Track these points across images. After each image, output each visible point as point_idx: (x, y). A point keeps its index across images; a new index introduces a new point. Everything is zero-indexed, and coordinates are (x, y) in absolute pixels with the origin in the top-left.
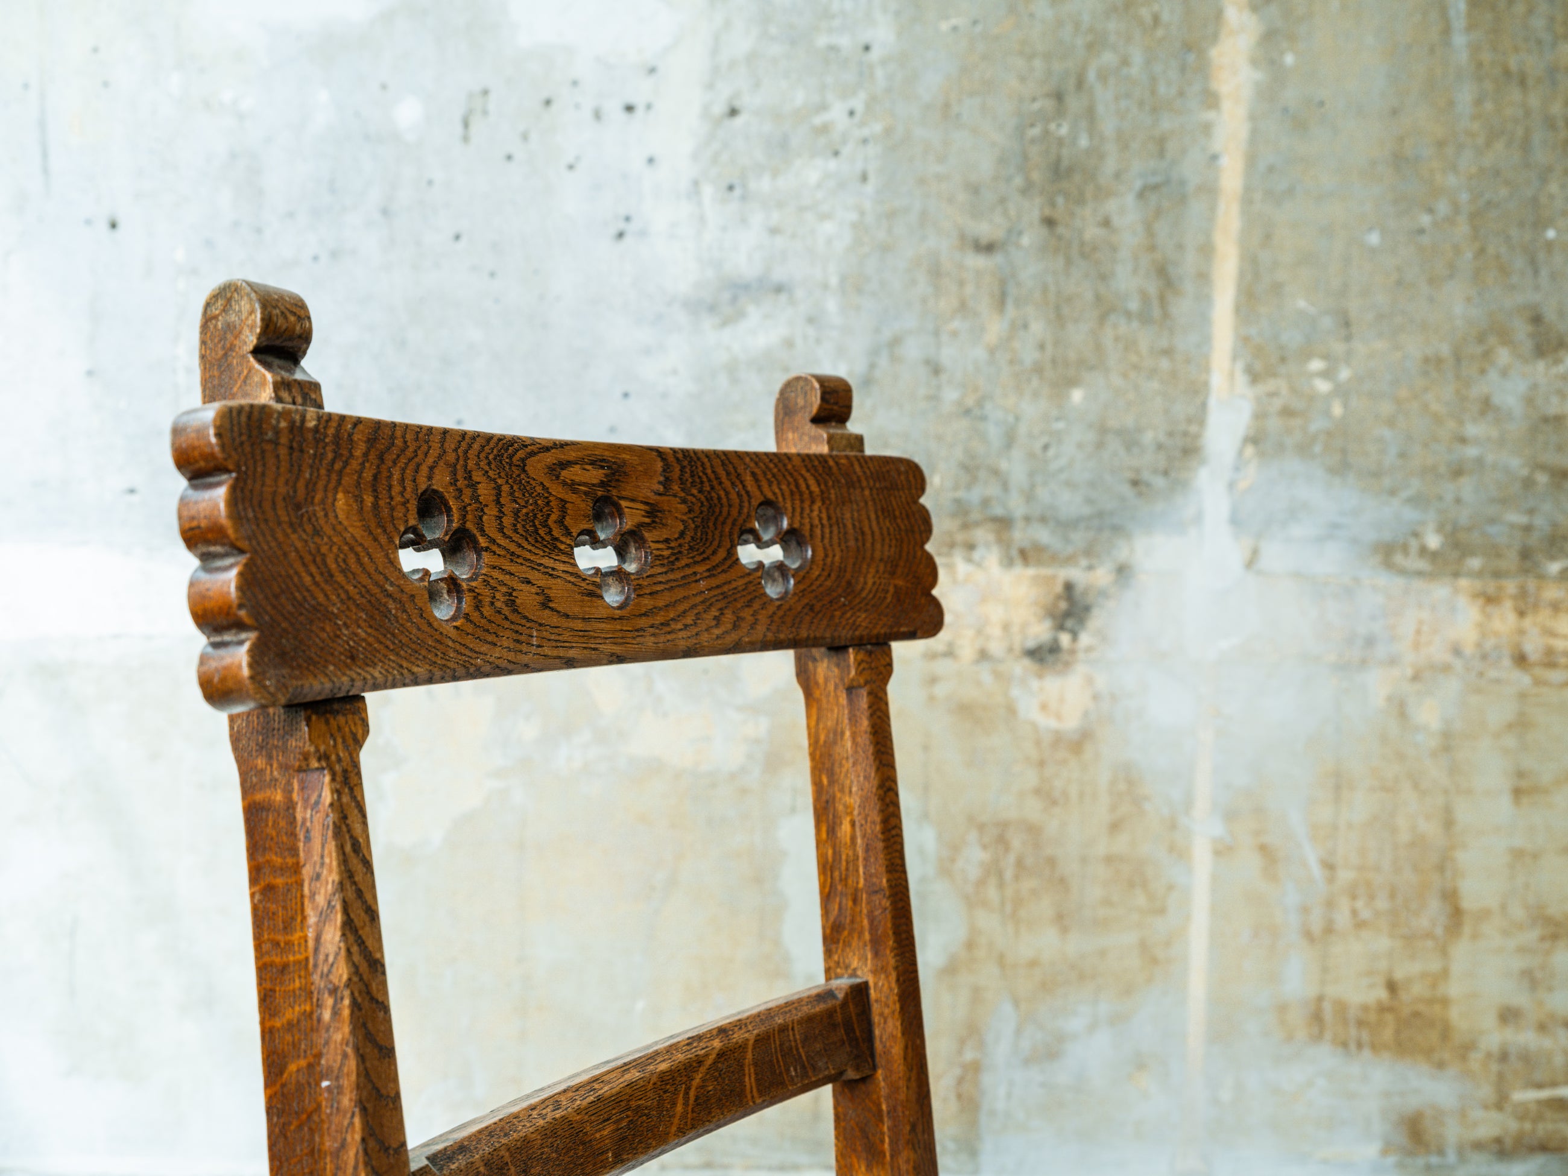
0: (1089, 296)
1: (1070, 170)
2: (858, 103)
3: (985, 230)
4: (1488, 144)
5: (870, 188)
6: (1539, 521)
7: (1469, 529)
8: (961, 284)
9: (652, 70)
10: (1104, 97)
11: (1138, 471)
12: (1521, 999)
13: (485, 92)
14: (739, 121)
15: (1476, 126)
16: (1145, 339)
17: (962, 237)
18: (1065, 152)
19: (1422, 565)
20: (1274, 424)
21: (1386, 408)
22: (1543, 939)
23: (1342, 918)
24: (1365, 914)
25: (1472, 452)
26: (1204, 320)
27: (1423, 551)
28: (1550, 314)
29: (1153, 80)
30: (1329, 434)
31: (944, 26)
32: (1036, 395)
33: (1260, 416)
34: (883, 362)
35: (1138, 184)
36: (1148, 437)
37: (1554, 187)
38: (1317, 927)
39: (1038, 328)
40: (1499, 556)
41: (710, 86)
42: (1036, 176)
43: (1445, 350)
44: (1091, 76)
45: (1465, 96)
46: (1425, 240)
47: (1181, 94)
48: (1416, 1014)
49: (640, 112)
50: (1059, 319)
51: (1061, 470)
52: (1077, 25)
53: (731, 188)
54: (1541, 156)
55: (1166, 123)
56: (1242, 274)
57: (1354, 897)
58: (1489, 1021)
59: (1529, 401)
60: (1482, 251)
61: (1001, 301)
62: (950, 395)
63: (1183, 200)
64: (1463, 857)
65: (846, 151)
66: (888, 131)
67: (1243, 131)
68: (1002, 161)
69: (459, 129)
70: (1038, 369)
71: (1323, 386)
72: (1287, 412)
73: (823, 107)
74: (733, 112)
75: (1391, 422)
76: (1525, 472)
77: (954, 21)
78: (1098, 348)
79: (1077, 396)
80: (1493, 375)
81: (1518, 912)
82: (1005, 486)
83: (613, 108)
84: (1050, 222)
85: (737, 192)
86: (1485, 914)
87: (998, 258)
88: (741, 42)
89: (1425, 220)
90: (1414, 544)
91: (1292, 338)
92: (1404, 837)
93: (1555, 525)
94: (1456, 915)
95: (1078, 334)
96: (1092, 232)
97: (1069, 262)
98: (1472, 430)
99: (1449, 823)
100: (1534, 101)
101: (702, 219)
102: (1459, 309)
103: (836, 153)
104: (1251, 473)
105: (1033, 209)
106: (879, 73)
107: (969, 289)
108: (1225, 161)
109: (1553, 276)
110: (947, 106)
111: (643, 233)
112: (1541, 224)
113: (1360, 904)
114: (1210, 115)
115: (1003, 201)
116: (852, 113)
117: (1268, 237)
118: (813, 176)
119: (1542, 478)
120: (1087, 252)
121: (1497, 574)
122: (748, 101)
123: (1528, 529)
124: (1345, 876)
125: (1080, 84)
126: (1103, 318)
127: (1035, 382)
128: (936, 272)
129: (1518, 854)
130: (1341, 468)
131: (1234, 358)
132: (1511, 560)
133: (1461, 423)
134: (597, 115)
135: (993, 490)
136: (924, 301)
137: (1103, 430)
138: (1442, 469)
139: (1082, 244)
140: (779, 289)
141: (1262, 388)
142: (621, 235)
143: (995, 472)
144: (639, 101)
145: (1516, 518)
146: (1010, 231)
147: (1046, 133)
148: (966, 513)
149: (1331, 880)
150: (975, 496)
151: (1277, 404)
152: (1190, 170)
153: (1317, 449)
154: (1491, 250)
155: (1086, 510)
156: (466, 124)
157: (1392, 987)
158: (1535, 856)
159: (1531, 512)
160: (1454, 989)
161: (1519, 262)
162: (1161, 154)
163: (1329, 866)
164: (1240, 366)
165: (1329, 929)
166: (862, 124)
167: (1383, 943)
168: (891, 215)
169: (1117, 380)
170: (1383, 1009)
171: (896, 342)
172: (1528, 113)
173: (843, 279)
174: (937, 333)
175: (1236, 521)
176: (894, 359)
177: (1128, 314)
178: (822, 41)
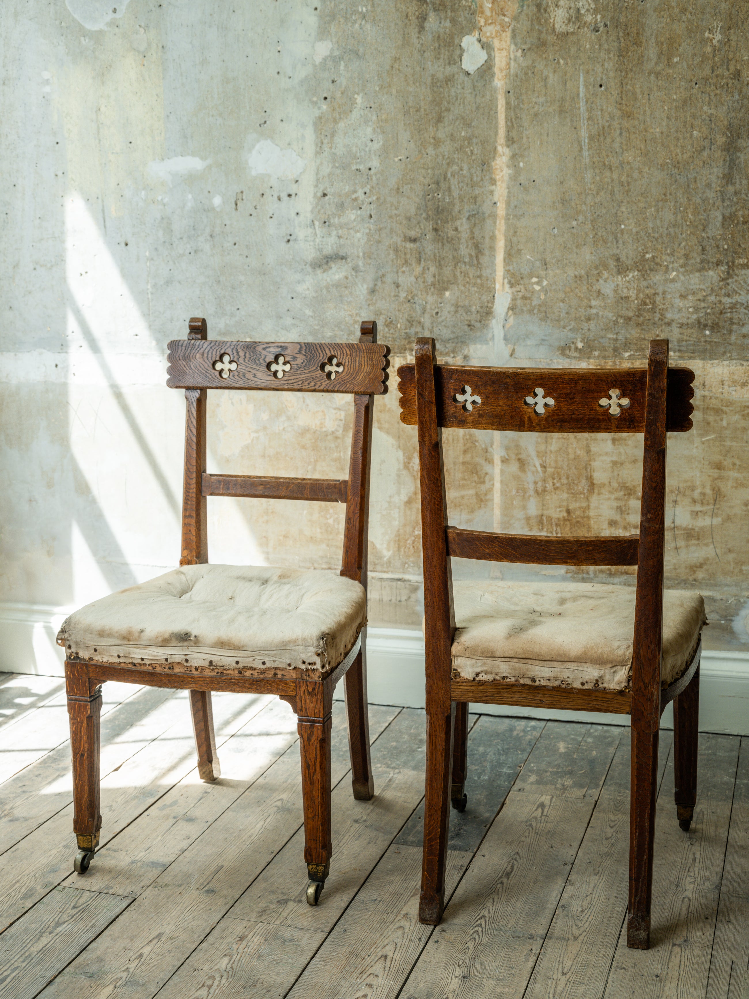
0: (451, 257)
1: (442, 210)
2: (367, 189)
3: (413, 234)
4: (598, 193)
5: (372, 220)
6: (620, 337)
7: (594, 340)
8: (405, 254)
9: (297, 181)
10: (454, 182)
11: (470, 321)
12: (618, 517)
13: (242, 192)
14: (327, 198)
15: (593, 186)
16: (472, 272)
17: (405, 237)
18: (440, 204)
19: (576, 354)
20: (519, 302)
21: (561, 295)
22: (625, 495)
23: (549, 486)
24: (558, 485)
25: (594, 311)
26: (493, 264)
27: (576, 349)
28: (623, 258)
29: (472, 175)
30: (540, 305)
31: (396, 159)
32: (433, 294)
33: (514, 300)
34: (379, 283)
35: (467, 215)
36: (473, 309)
37: (623, 209)
38: (540, 490)
39: (433, 269)
40: (605, 350)
41: (316, 186)
42: (430, 213)
43: (583, 272)
44: (449, 175)
45: (589, 176)
46: (575, 231)
47: (482, 180)
48: (578, 522)
49: (293, 195)
50: (440, 266)
51: (442, 321)
52: (443, 156)
53: (325, 222)
54: (618, 197)
55: (477, 191)
56: (506, 246)
57: (554, 479)
58: (605, 525)
59: (615, 291)
60: (596, 234)
61: (419, 261)
62: (403, 295)
63: (484, 219)
64: (593, 464)
65: (363, 207)
66: (377, 199)
67: (505, 192)
68: (418, 208)
69: (234, 206)
70: (433, 284)
71: (537, 288)
72: (524, 298)
73: (355, 192)
74: (325, 195)
75: (563, 301)
76: (614, 318)
77: (399, 158)
78: (455, 276)
79: (447, 294)
80: (601, 281)
81: (615, 485)
82: (423, 328)
83: (284, 196)
84: (436, 230)
85: (327, 223)
86: (603, 485)
87: (418, 244)
88: (326, 169)
89: (574, 223)
90: (573, 346)
91: (525, 270)
92: (572, 456)
93: (626, 339)
94: (592, 485)
95: (447, 271)
96: (451, 233)
97: (443, 245)
98: (593, 303)
99: (588, 451)
100: (615, 176)
101: (316, 234)
102: (588, 257)
103: (361, 208)
104: (511, 321)
105: (430, 226)
106: (374, 178)
107: (408, 256)
108: (498, 204)
109: (623, 242)
110: (398, 189)
111: (296, 240)
112: (618, 223)
113: (555, 481)
114: (494, 187)
115: (419, 223)
116: (365, 193)
117: (516, 232)
118: (353, 217)
119: (621, 321)
120: (450, 240)
121: (604, 357)
122: (328, 191)
123: (616, 340)
124: (550, 470)
125: (445, 178)
126: (456, 265)
127: (432, 289)
128: (396, 250)
129: (615, 463)
130: (545, 319)
131: (504, 279)
132: (610, 352)
133: (590, 300)
134: (279, 199)
135: (419, 329)
136: (393, 261)
137: (457, 306)
138: (582, 318)
139: (448, 238)
140: (342, 258)
141: (514, 289)
142: (289, 241)
143: (419, 323)
144: (293, 193)
145: (611, 336)
146: (422, 234)
147: (434, 197)
148: (410, 338)
149: (545, 472)
150: (413, 331)
151: (520, 294)
152: (486, 208)
153: (536, 311)
154: (600, 234)
155: (452, 336)
156: (236, 205)
157: (568, 511)
158: (622, 464)
159: (617, 334)
160: (592, 513)
161: (611, 238)
162: (475, 203)
163: (544, 467)
164: (506, 281)
165: (544, 490)
166: (369, 197)
167: (565, 496)
168: (380, 229)
169: (463, 288)
170: (565, 520)
171: (383, 276)
172: (612, 181)
173: (364, 254)
174: (397, 273)
175: (505, 339)
176: (383, 282)
177: (465, 263)
178: (354, 167)
